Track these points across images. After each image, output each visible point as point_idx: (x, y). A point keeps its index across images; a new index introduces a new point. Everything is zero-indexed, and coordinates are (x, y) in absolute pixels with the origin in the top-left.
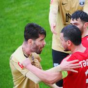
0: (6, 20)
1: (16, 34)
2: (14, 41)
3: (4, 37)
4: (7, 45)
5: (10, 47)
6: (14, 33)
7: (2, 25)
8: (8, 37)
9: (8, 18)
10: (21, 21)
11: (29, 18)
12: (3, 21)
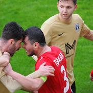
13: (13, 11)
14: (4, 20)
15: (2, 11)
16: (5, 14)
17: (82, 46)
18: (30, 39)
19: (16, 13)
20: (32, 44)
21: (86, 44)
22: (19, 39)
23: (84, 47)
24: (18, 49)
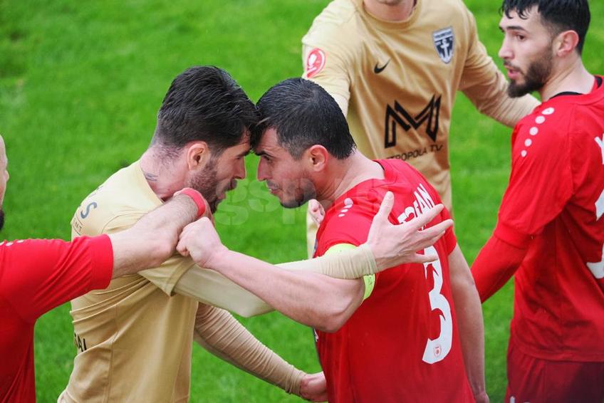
0: (85, 22)
1: (133, 88)
2: (123, 123)
3: (75, 102)
4: (91, 139)
5: (101, 147)
6: (123, 86)
7: (69, 47)
8: (92, 104)
9: (94, 16)
10: (156, 27)
11: (193, 15)
12: (72, 28)
13: (168, 20)
14: (132, 58)
15: (123, 20)
16: (134, 35)
17: (472, 169)
18: (285, 136)
19: (183, 30)
20: (298, 157)
21: (489, 165)
22: (231, 141)
23: (478, 173)
24: (231, 186)
